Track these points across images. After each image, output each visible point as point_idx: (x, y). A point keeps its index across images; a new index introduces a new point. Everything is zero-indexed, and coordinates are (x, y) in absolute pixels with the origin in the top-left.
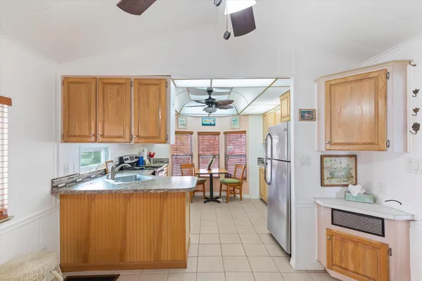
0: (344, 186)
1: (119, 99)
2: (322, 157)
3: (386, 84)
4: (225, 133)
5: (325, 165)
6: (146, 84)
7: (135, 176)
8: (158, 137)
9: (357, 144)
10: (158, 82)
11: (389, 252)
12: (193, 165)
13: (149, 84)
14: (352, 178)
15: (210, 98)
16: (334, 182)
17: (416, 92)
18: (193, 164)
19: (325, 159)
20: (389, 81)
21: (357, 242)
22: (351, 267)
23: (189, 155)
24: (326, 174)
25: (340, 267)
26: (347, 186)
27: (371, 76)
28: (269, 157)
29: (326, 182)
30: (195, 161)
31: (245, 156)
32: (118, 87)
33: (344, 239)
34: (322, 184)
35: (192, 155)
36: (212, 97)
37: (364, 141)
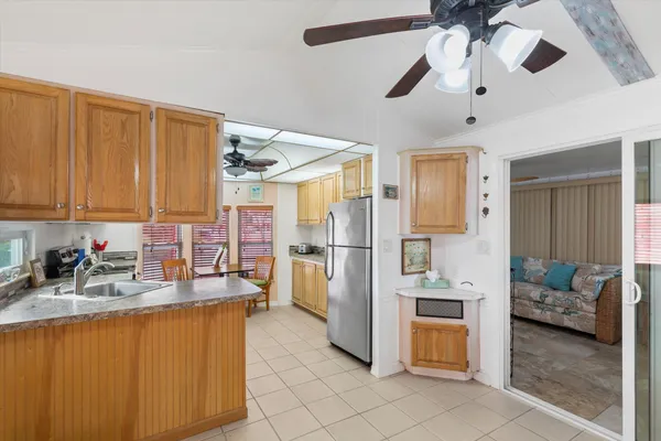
0: (421, 272)
1: (125, 140)
2: (403, 241)
3: (465, 168)
4: (240, 209)
5: (406, 250)
6: (182, 122)
7: (111, 286)
8: (204, 213)
9: (442, 227)
10: (203, 122)
11: (467, 332)
12: (184, 262)
13: (188, 123)
14: (427, 263)
15: (235, 151)
16: (413, 269)
17: (486, 178)
18: (184, 260)
19: (407, 243)
20: (468, 165)
21: (440, 329)
22: (435, 358)
23: (175, 244)
24: (407, 262)
25: (425, 360)
26: (424, 272)
27: (455, 157)
28: (331, 243)
29: (407, 270)
30: (187, 254)
31: (271, 243)
32: (125, 116)
33: (428, 329)
34: (403, 273)
35: (180, 245)
36: (239, 151)
37: (448, 224)
